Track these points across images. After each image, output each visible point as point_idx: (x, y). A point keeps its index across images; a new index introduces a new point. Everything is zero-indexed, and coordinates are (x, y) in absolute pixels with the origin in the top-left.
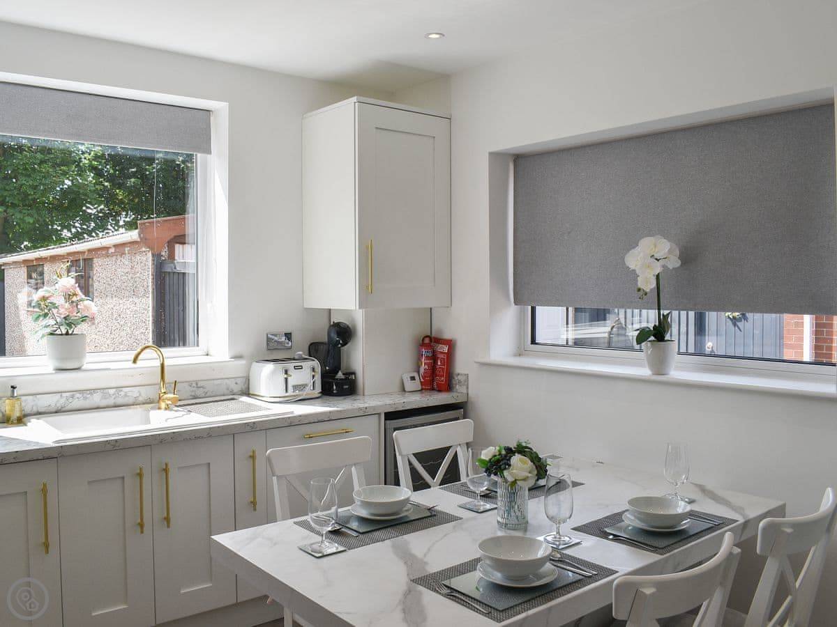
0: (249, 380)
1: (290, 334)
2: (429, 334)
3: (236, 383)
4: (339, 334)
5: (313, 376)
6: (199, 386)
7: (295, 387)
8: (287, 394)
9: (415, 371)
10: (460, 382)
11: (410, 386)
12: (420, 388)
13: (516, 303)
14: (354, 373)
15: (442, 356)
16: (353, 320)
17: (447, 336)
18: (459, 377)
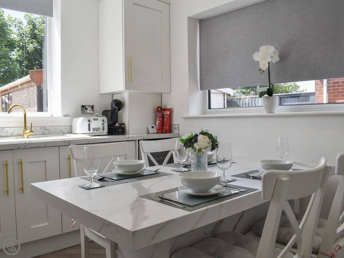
0: (72, 127)
1: (93, 106)
2: (161, 106)
3: (65, 128)
4: (116, 105)
5: (103, 124)
6: (46, 129)
7: (94, 129)
8: (90, 132)
9: (154, 124)
10: (175, 128)
11: (151, 130)
12: (156, 132)
13: (201, 89)
14: (124, 124)
15: (166, 116)
16: (124, 99)
17: (169, 107)
18: (175, 126)
